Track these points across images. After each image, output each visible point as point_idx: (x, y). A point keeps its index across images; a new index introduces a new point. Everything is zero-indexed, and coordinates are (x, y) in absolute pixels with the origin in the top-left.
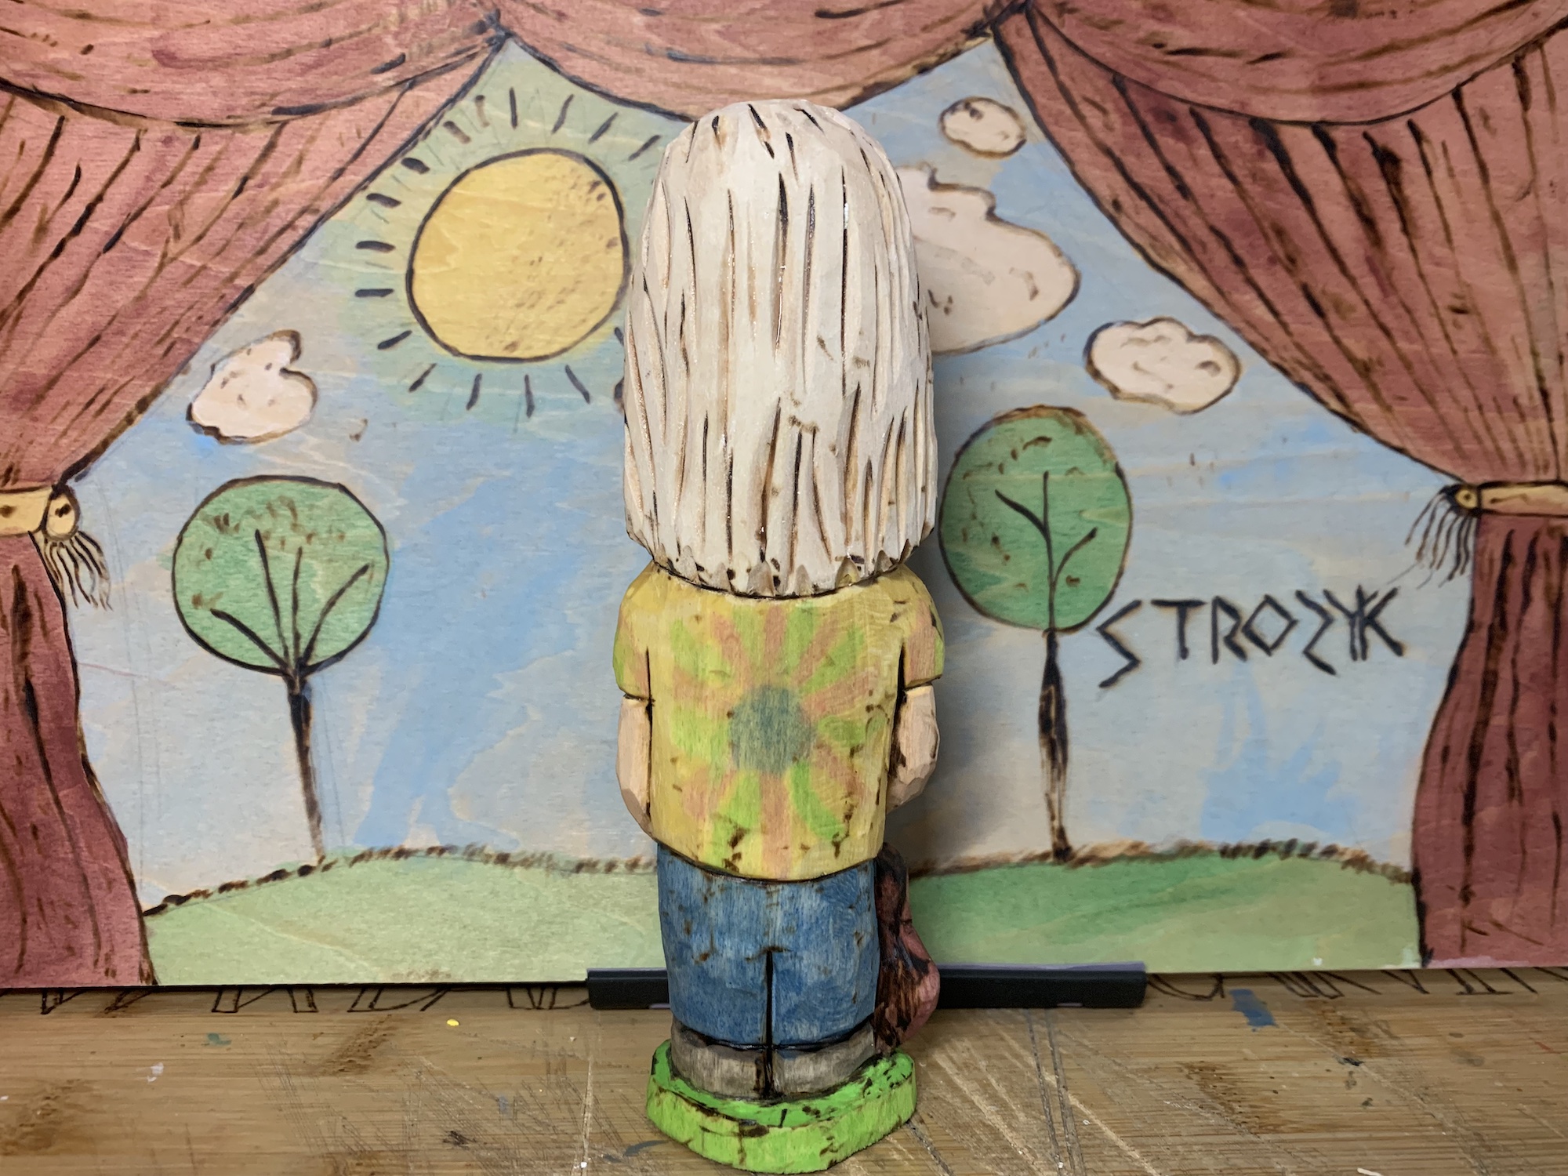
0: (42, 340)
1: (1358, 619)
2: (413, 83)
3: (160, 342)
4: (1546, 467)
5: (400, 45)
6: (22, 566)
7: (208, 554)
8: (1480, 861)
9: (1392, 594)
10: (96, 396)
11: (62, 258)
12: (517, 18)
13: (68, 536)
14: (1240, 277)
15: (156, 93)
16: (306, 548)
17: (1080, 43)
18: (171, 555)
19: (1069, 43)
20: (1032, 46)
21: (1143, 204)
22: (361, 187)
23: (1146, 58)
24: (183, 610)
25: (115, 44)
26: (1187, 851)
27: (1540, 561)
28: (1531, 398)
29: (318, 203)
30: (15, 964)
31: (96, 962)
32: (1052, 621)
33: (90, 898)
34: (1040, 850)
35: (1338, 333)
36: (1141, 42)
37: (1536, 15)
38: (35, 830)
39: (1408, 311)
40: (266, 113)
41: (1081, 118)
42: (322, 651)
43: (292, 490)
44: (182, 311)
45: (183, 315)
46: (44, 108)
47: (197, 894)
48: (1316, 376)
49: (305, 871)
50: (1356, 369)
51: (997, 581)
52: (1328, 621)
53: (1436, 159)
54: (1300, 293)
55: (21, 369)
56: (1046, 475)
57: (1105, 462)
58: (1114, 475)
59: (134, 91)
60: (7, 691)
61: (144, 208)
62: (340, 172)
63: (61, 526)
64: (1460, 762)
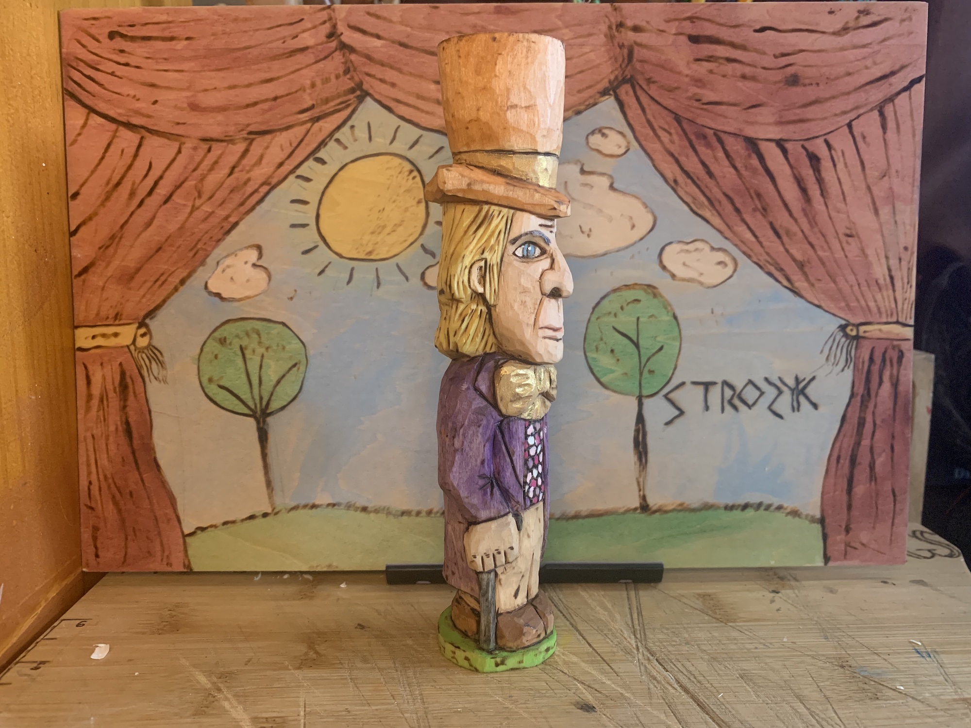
0: (133, 249)
1: (795, 392)
2: (317, 119)
3: (191, 250)
4: (892, 315)
5: (312, 99)
6: (123, 363)
7: (216, 357)
8: (855, 513)
9: (813, 378)
10: (160, 276)
11: (143, 208)
12: (371, 87)
13: (147, 348)
14: (738, 218)
15: (190, 124)
16: (266, 354)
17: (657, 99)
18: (197, 357)
19: (652, 98)
20: (634, 100)
21: (689, 181)
22: (292, 172)
23: (691, 107)
24: (204, 385)
25: (169, 100)
26: (707, 507)
27: (888, 363)
28: (885, 280)
29: (270, 180)
30: (122, 559)
31: (162, 560)
32: (640, 392)
33: (159, 527)
34: (633, 506)
35: (787, 246)
36: (690, 98)
37: (890, 85)
38: (131, 493)
39: (824, 236)
40: (244, 134)
41: (658, 137)
42: (274, 405)
43: (259, 325)
44: (201, 235)
45: (202, 236)
46: (134, 132)
47: (211, 526)
48: (776, 268)
49: (265, 515)
50: (796, 264)
51: (613, 371)
52: (780, 392)
53: (839, 158)
54: (768, 226)
55: (123, 264)
56: (638, 319)
57: (668, 312)
58: (672, 319)
59: (178, 124)
60: (117, 425)
61: (183, 183)
62: (281, 164)
63: (142, 342)
64: (846, 463)
